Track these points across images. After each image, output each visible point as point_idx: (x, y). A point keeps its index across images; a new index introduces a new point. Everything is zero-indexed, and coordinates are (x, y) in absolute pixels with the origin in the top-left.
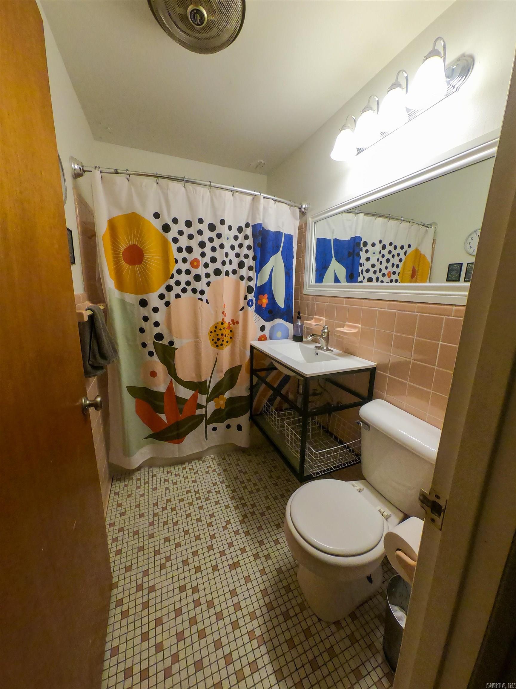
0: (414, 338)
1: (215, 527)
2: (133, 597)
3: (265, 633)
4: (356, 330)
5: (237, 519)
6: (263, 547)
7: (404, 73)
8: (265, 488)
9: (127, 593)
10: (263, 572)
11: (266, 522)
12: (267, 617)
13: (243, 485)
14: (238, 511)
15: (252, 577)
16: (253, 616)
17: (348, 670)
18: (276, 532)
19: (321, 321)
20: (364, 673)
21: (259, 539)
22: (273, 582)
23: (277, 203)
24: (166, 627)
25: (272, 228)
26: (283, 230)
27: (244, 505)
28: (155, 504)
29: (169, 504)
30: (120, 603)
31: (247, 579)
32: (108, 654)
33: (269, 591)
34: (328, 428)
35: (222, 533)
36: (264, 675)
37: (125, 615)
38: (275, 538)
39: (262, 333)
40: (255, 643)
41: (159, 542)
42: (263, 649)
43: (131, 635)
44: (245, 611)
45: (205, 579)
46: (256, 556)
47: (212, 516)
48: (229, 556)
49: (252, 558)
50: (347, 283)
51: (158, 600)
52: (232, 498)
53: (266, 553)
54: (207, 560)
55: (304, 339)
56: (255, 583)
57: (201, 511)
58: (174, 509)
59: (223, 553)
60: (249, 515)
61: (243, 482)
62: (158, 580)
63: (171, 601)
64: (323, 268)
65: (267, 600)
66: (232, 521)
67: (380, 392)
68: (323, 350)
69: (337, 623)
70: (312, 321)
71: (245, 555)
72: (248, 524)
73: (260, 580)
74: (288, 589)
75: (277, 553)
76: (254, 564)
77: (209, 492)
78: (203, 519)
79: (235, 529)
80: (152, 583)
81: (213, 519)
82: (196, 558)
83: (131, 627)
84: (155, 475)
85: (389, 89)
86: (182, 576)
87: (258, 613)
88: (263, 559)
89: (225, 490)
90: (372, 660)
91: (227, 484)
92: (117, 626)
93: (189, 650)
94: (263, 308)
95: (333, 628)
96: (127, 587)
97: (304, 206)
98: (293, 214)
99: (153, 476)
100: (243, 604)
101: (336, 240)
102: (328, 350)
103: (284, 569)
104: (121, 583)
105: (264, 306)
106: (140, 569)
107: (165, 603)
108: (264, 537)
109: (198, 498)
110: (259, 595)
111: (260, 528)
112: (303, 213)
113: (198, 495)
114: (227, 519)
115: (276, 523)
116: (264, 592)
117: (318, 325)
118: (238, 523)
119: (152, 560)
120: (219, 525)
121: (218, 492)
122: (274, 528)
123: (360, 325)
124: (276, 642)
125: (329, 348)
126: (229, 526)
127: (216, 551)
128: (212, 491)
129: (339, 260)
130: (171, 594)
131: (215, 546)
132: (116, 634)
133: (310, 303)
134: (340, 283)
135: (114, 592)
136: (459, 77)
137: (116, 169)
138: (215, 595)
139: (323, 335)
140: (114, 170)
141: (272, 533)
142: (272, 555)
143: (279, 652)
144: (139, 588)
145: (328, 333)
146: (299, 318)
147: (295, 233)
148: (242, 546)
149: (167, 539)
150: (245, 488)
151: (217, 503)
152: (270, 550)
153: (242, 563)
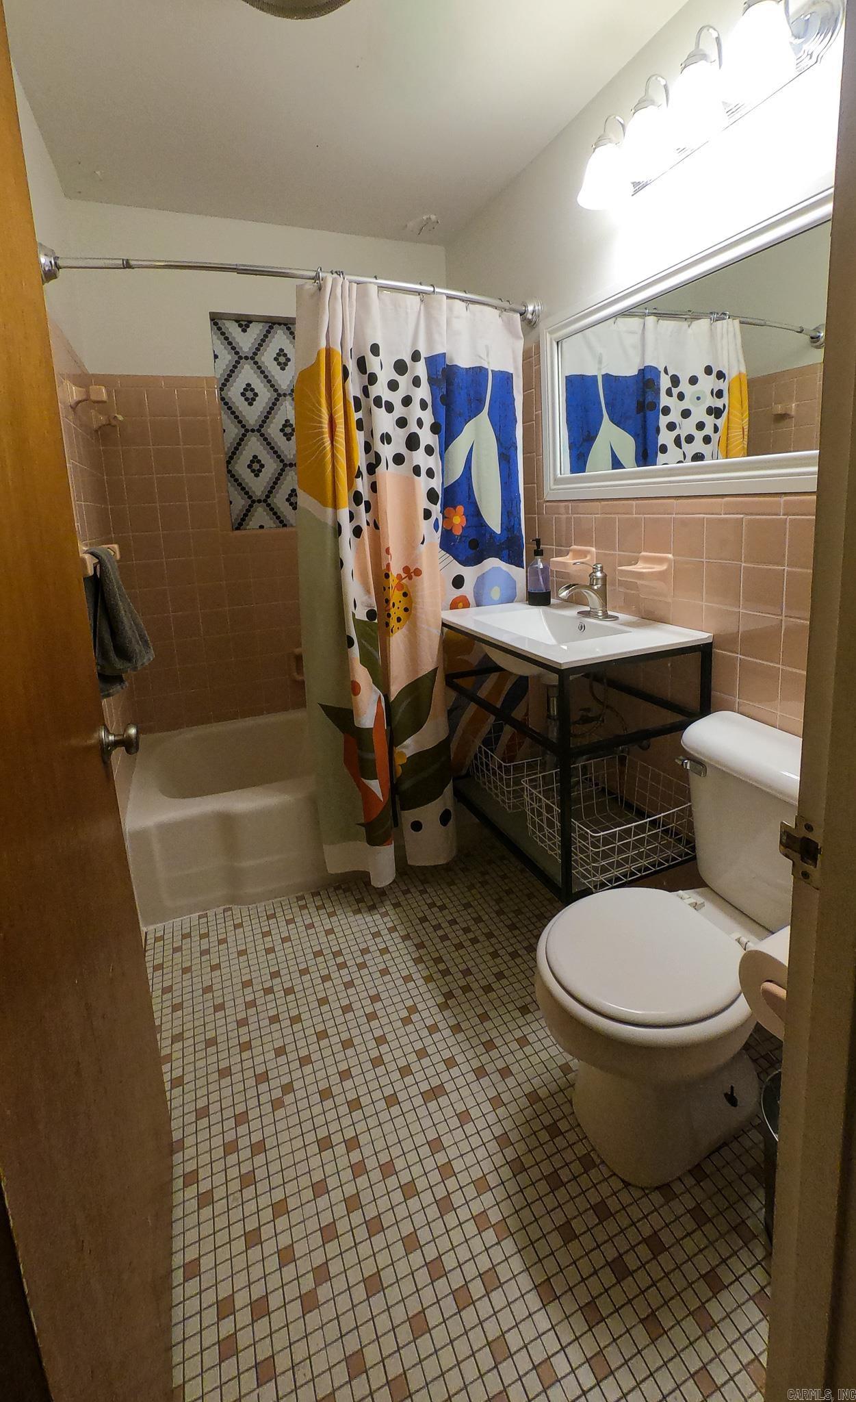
0: (784, 569)
1: (384, 1021)
2: (218, 1166)
3: (511, 1215)
4: (664, 567)
5: (431, 1003)
6: (494, 1054)
7: (711, 30)
8: (489, 935)
9: (205, 1159)
10: (497, 1102)
11: (497, 1003)
12: (512, 1187)
13: (440, 933)
14: (432, 985)
15: (475, 1113)
16: (481, 1185)
17: (693, 1276)
18: (521, 1021)
19: (586, 557)
20: (727, 1278)
21: (485, 1038)
22: (520, 1119)
23: (471, 306)
24: (296, 1217)
25: (463, 360)
26: (488, 363)
27: (445, 973)
28: (247, 984)
29: (277, 980)
30: (191, 1178)
31: (464, 1117)
32: (178, 1276)
33: (514, 1136)
34: (622, 792)
35: (401, 1032)
36: (513, 1293)
37: (205, 1199)
38: (518, 1034)
39: (458, 593)
40: (490, 1236)
41: (263, 1057)
42: (509, 1246)
43: (222, 1237)
44: (464, 1179)
45: (372, 1122)
46: (480, 1072)
47: (375, 998)
48: (420, 1076)
49: (471, 1077)
50: (638, 467)
51: (275, 1167)
52: (417, 961)
53: (500, 1064)
54: (374, 1085)
55: (553, 601)
56: (481, 1124)
57: (351, 991)
58: (289, 991)
59: (405, 1071)
60: (457, 992)
61: (437, 927)
62: (269, 1130)
63: (302, 1168)
64: (584, 440)
65: (510, 1153)
66: (420, 1007)
67: (726, 697)
68: (596, 616)
69: (665, 1189)
70: (568, 557)
71: (455, 1071)
72: (457, 1010)
73: (491, 1118)
74: (554, 1131)
75: (525, 1064)
76: (475, 1087)
77: (365, 951)
78: (356, 1006)
79: (429, 1022)
80: (256, 1137)
81: (378, 1005)
82: (348, 1084)
83: (221, 1222)
84: (241, 925)
85: (683, 66)
86: (320, 1120)
87: (493, 1180)
88: (496, 1077)
89: (401, 946)
90: (744, 1254)
91: (403, 933)
92: (192, 1220)
93: (350, 1258)
94: (455, 535)
95: (657, 1198)
96: (204, 1147)
97: (530, 308)
98: (509, 326)
99: (236, 927)
100: (458, 1166)
101: (607, 377)
102: (606, 616)
103: (543, 1093)
104: (190, 1141)
105: (458, 532)
106: (228, 1113)
107: (289, 1174)
108: (494, 1033)
109: (340, 966)
110: (493, 1146)
111: (484, 1017)
112: (530, 324)
113: (340, 960)
114: (409, 1003)
115: (519, 1004)
116: (503, 1141)
117: (583, 563)
118: (435, 1010)
119: (251, 1093)
120: (394, 1017)
121: (385, 951)
122: (517, 1014)
123: (670, 556)
124: (534, 1232)
125: (610, 613)
126: (415, 1017)
127: (392, 1067)
128: (371, 949)
129: (618, 421)
130: (300, 1155)
131: (387, 1058)
132: (192, 1236)
133: (560, 518)
134: (624, 468)
135: (178, 1158)
136: (819, 35)
137: (125, 258)
138: (396, 1151)
139: (593, 585)
140: (121, 262)
141: (512, 1025)
142: (515, 1069)
143: (543, 1250)
144: (231, 1148)
145: (604, 578)
146: (539, 552)
147: (516, 368)
148: (447, 1054)
149: (281, 1051)
150: (444, 938)
151: (385, 972)
152: (510, 1059)
153: (449, 1087)
